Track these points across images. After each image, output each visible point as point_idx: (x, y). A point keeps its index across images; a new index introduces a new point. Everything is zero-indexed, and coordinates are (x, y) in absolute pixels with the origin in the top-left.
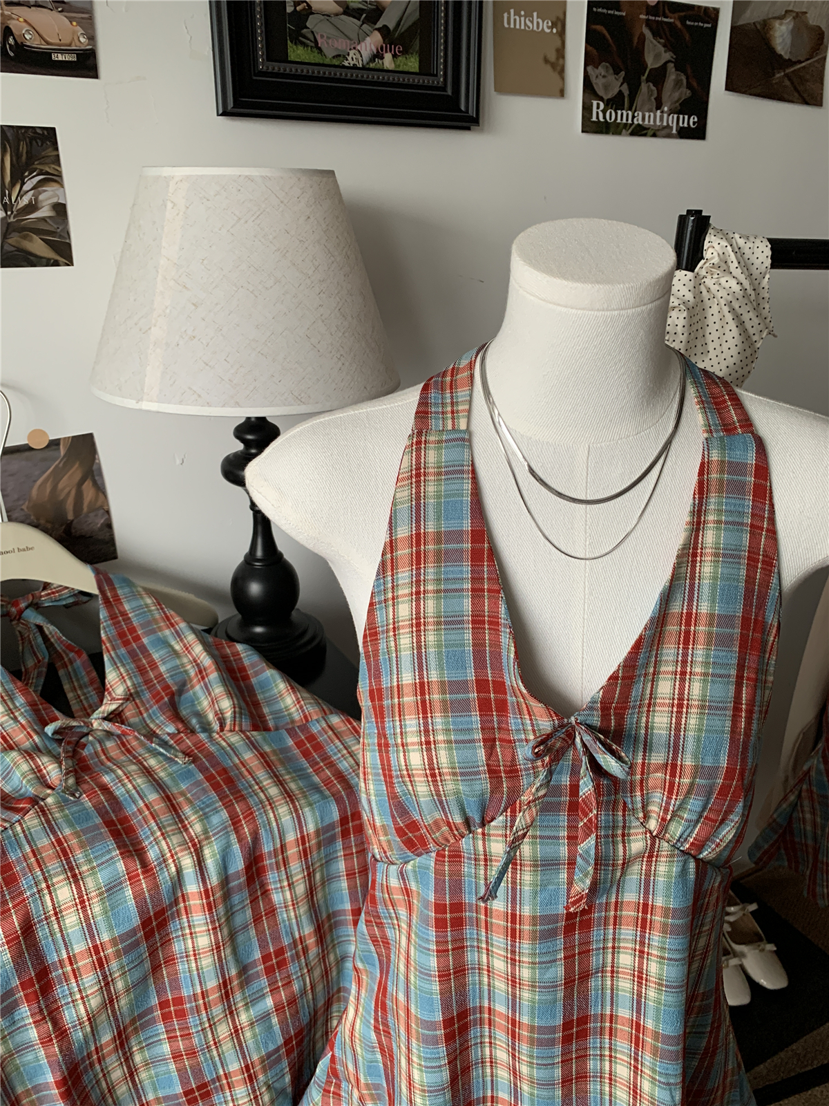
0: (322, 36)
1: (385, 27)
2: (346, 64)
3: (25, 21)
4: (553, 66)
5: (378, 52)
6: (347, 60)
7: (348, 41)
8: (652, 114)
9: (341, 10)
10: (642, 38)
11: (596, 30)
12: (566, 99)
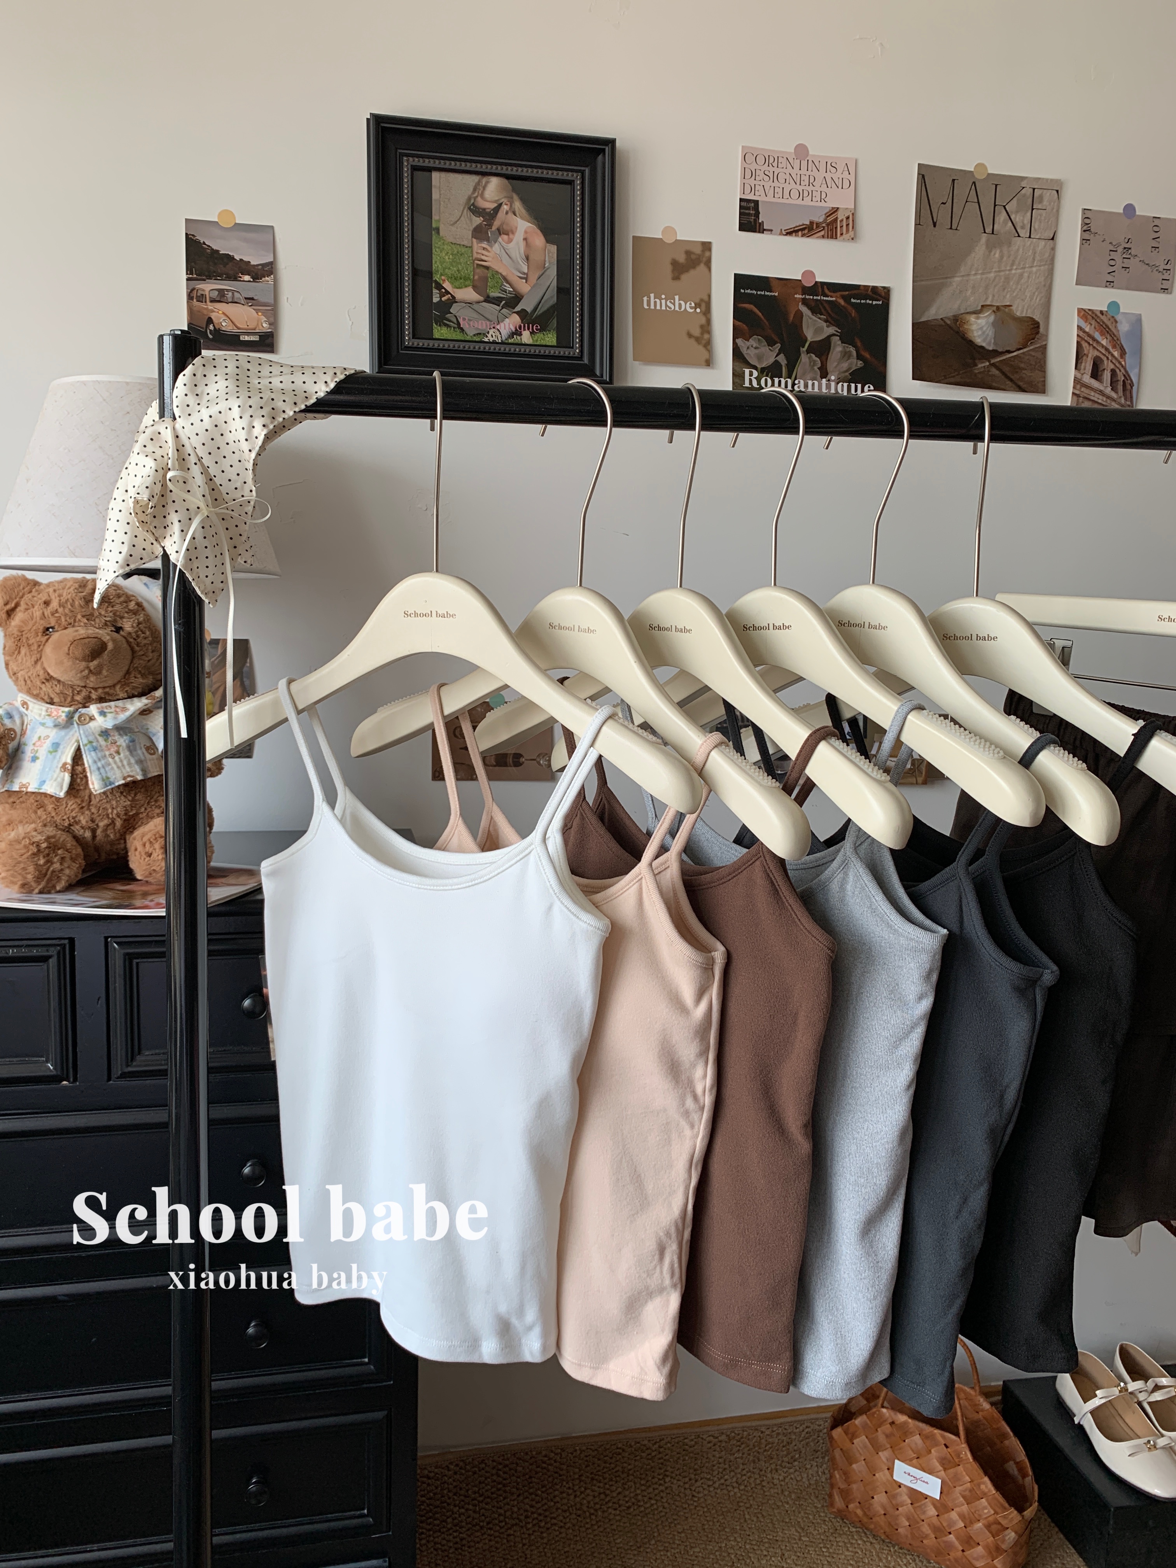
0: (464, 319)
1: (523, 310)
2: (486, 340)
3: (223, 313)
4: (698, 340)
5: (516, 330)
6: (487, 337)
7: (488, 323)
8: (816, 383)
9: (482, 298)
10: (799, 315)
11: (745, 308)
12: (713, 368)
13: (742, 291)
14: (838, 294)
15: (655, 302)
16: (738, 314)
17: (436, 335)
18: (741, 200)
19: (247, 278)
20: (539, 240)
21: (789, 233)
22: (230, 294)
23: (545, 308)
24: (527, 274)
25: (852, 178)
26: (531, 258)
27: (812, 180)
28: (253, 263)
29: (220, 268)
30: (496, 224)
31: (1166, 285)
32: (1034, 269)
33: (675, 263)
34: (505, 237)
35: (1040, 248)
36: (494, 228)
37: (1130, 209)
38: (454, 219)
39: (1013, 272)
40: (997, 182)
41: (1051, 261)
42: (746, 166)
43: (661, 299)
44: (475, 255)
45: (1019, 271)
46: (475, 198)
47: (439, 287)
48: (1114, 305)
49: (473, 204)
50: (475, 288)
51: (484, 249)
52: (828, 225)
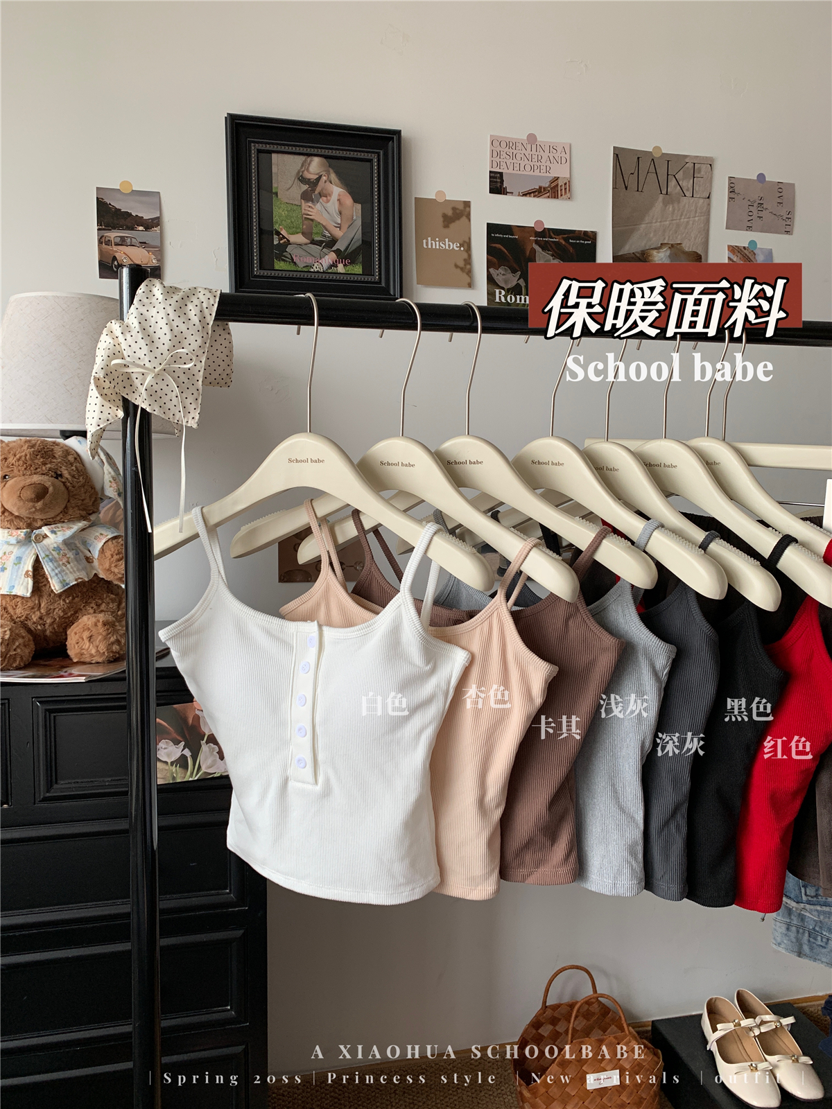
0: (296, 256)
1: (338, 249)
2: (312, 270)
3: (124, 253)
4: (462, 269)
5: (333, 263)
6: (313, 268)
7: (313, 258)
9: (309, 241)
10: (534, 251)
11: (495, 247)
12: (473, 289)
13: (493, 235)
14: (561, 236)
15: (432, 243)
16: (490, 251)
17: (277, 267)
18: (490, 172)
19: (141, 228)
20: (348, 200)
21: (525, 195)
22: (129, 239)
23: (353, 248)
24: (340, 224)
25: (567, 156)
26: (343, 213)
27: (540, 158)
28: (145, 218)
29: (122, 222)
30: (318, 190)
31: (788, 229)
32: (697, 219)
33: (445, 216)
34: (325, 198)
35: (700, 203)
36: (316, 192)
37: (761, 177)
38: (288, 187)
39: (682, 220)
40: (669, 159)
41: (708, 214)
42: (493, 148)
43: (435, 241)
44: (303, 211)
45: (686, 220)
46: (303, 172)
47: (278, 233)
48: (753, 243)
49: (301, 176)
50: (303, 234)
51: (310, 207)
52: (551, 189)
